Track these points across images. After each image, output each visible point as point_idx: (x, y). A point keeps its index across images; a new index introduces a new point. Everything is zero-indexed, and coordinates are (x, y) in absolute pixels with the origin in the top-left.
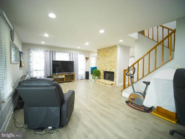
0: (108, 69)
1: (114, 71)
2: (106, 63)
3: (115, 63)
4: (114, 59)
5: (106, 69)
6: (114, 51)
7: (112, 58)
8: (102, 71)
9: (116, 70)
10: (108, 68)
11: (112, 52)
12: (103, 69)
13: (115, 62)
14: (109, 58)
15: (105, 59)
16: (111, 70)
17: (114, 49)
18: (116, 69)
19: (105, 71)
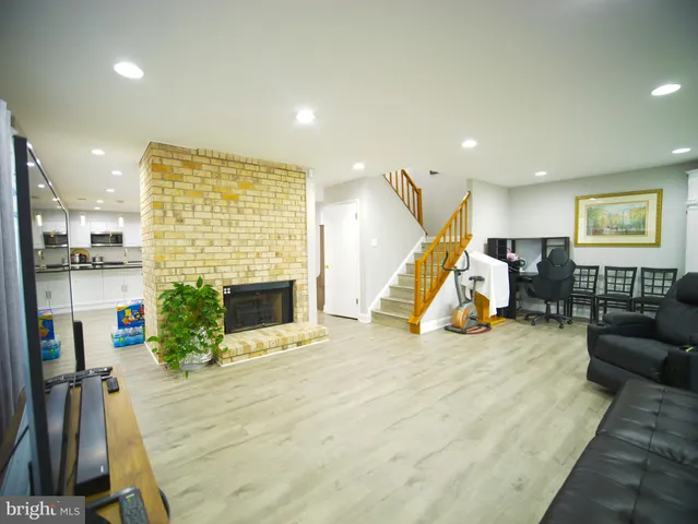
1: (292, 278)
2: (244, 242)
3: (297, 243)
4: (293, 226)
5: (249, 273)
6: (292, 191)
7: (285, 220)
9: (304, 271)
10: (259, 268)
11: (279, 190)
12: (226, 276)
13: (299, 237)
14: (263, 218)
16: (282, 274)
17: (289, 179)
18: (305, 265)
19: (233, 288)
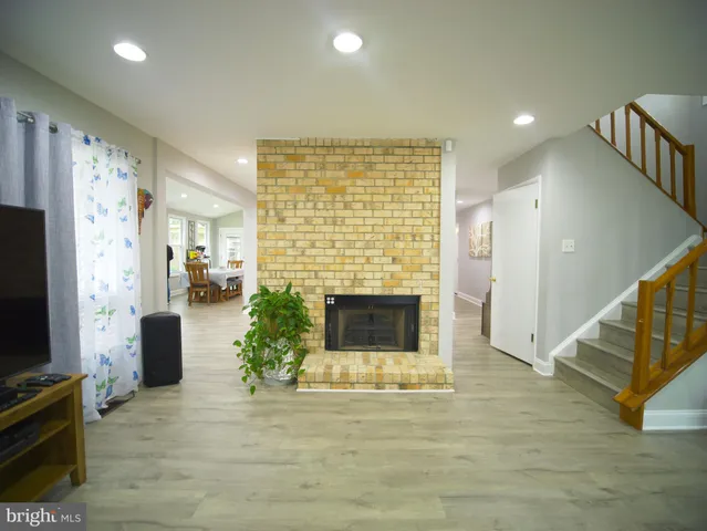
0: (373, 283)
1: (416, 293)
2: (350, 244)
3: (425, 245)
4: (419, 222)
5: (356, 281)
6: (419, 175)
7: (407, 214)
8: (312, 297)
9: (434, 284)
10: (369, 276)
12: (328, 283)
13: (427, 237)
14: (377, 213)
15: (348, 213)
16: (400, 286)
17: (415, 159)
18: (435, 276)
19: (338, 297)
